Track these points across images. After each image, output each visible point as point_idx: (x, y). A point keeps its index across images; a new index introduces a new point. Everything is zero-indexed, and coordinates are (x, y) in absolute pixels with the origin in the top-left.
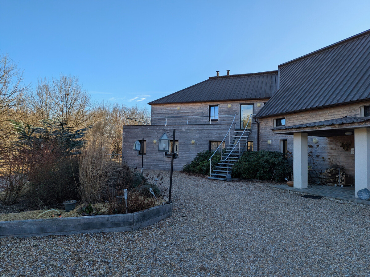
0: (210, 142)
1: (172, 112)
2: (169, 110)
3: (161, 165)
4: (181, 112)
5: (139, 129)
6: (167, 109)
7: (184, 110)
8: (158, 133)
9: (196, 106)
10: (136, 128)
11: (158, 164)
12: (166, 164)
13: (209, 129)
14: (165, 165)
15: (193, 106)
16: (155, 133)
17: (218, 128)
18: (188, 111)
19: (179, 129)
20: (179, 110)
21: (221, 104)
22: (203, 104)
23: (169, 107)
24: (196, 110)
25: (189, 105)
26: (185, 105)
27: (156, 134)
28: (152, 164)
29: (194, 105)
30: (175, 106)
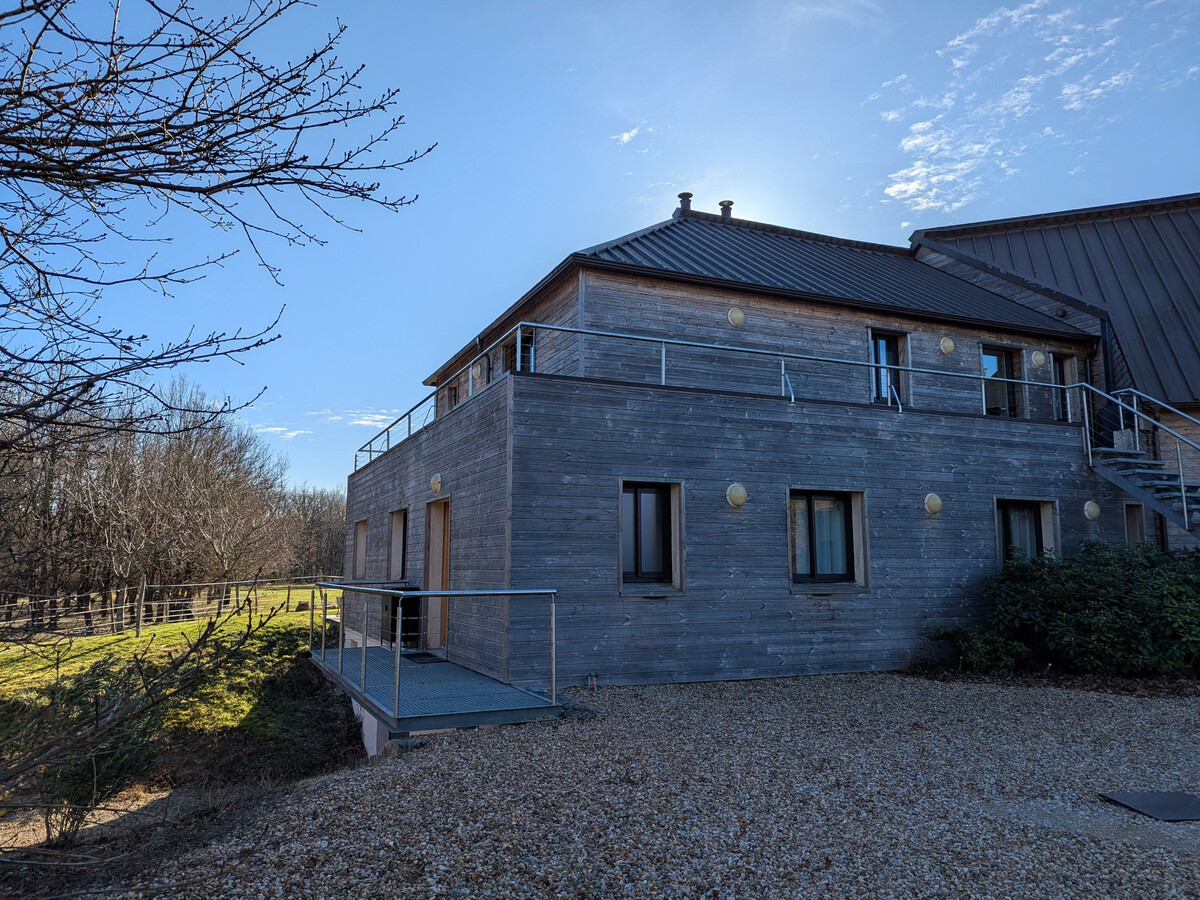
0: (1005, 506)
1: (703, 332)
2: (688, 319)
3: (777, 643)
4: (750, 339)
5: (632, 407)
6: (675, 308)
7: (763, 330)
8: (749, 445)
9: (816, 322)
10: (611, 402)
11: (763, 638)
12: (805, 636)
13: (992, 443)
14: (803, 643)
15: (803, 320)
16: (730, 441)
17: (1024, 440)
18: (780, 342)
19: (861, 430)
20: (736, 328)
21: (915, 330)
22: (846, 316)
23: (683, 300)
24: (819, 341)
25: (786, 310)
26: (768, 306)
27: (739, 446)
28: (723, 640)
29: (806, 311)
30: (717, 300)
